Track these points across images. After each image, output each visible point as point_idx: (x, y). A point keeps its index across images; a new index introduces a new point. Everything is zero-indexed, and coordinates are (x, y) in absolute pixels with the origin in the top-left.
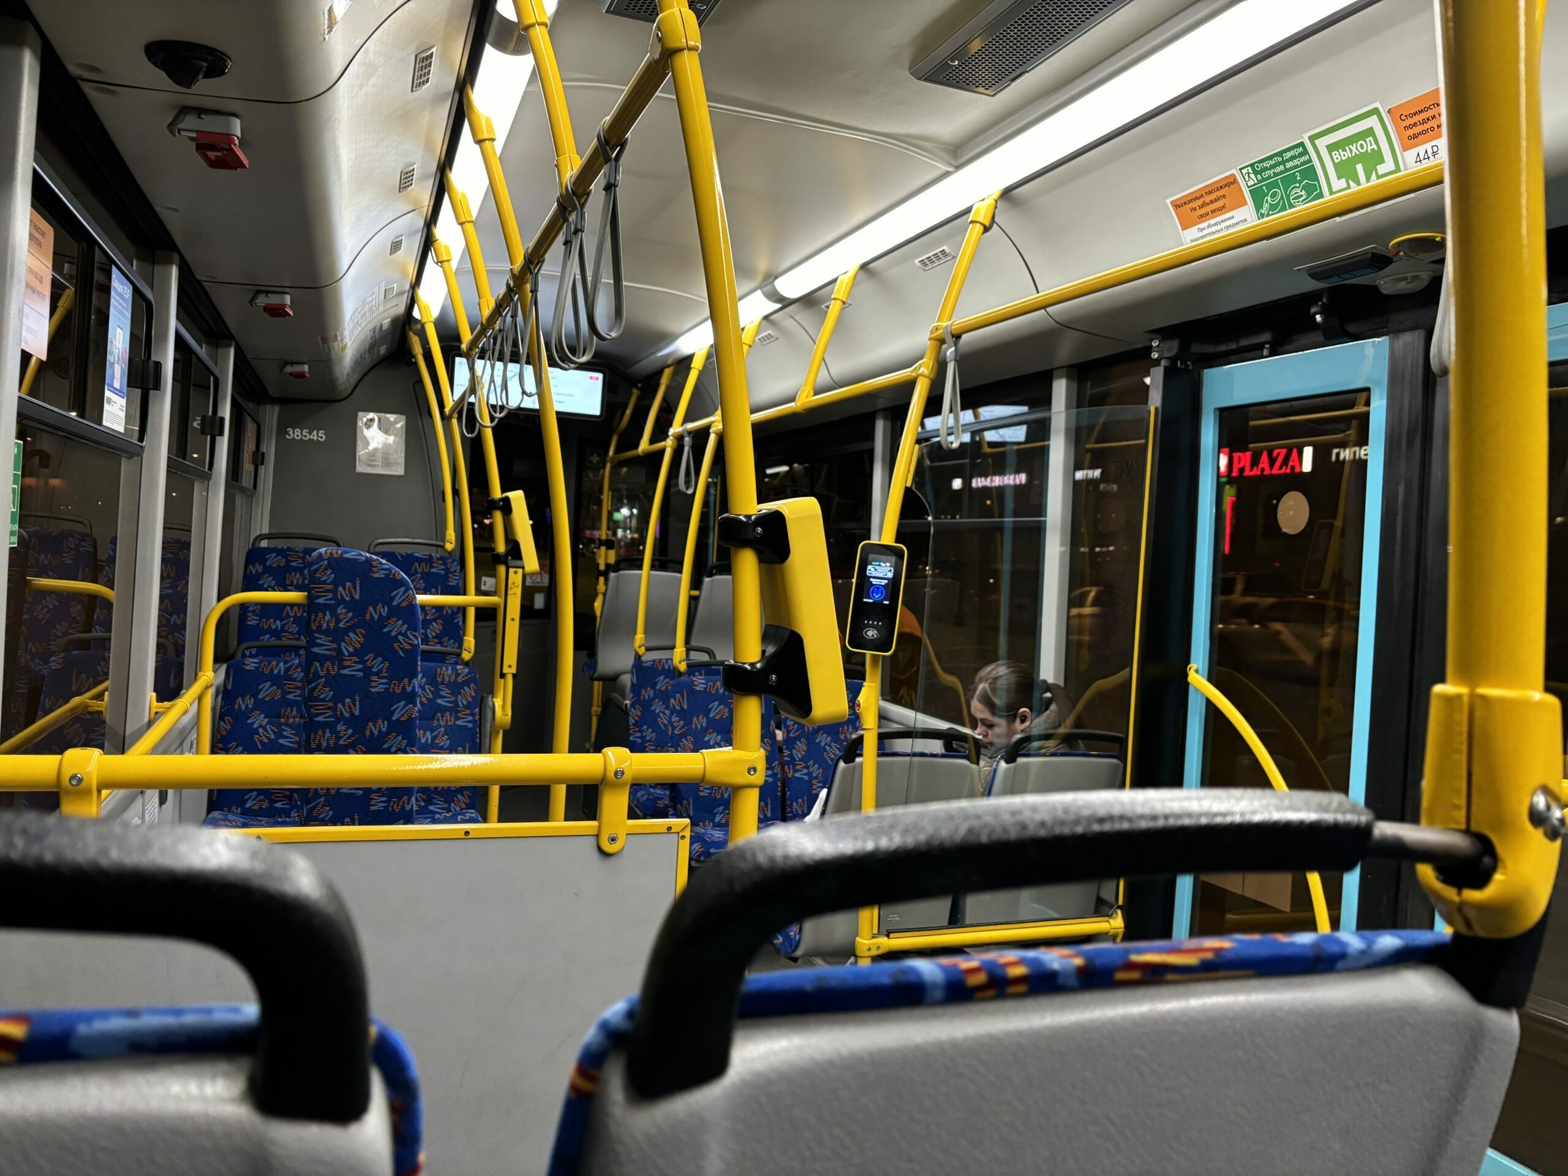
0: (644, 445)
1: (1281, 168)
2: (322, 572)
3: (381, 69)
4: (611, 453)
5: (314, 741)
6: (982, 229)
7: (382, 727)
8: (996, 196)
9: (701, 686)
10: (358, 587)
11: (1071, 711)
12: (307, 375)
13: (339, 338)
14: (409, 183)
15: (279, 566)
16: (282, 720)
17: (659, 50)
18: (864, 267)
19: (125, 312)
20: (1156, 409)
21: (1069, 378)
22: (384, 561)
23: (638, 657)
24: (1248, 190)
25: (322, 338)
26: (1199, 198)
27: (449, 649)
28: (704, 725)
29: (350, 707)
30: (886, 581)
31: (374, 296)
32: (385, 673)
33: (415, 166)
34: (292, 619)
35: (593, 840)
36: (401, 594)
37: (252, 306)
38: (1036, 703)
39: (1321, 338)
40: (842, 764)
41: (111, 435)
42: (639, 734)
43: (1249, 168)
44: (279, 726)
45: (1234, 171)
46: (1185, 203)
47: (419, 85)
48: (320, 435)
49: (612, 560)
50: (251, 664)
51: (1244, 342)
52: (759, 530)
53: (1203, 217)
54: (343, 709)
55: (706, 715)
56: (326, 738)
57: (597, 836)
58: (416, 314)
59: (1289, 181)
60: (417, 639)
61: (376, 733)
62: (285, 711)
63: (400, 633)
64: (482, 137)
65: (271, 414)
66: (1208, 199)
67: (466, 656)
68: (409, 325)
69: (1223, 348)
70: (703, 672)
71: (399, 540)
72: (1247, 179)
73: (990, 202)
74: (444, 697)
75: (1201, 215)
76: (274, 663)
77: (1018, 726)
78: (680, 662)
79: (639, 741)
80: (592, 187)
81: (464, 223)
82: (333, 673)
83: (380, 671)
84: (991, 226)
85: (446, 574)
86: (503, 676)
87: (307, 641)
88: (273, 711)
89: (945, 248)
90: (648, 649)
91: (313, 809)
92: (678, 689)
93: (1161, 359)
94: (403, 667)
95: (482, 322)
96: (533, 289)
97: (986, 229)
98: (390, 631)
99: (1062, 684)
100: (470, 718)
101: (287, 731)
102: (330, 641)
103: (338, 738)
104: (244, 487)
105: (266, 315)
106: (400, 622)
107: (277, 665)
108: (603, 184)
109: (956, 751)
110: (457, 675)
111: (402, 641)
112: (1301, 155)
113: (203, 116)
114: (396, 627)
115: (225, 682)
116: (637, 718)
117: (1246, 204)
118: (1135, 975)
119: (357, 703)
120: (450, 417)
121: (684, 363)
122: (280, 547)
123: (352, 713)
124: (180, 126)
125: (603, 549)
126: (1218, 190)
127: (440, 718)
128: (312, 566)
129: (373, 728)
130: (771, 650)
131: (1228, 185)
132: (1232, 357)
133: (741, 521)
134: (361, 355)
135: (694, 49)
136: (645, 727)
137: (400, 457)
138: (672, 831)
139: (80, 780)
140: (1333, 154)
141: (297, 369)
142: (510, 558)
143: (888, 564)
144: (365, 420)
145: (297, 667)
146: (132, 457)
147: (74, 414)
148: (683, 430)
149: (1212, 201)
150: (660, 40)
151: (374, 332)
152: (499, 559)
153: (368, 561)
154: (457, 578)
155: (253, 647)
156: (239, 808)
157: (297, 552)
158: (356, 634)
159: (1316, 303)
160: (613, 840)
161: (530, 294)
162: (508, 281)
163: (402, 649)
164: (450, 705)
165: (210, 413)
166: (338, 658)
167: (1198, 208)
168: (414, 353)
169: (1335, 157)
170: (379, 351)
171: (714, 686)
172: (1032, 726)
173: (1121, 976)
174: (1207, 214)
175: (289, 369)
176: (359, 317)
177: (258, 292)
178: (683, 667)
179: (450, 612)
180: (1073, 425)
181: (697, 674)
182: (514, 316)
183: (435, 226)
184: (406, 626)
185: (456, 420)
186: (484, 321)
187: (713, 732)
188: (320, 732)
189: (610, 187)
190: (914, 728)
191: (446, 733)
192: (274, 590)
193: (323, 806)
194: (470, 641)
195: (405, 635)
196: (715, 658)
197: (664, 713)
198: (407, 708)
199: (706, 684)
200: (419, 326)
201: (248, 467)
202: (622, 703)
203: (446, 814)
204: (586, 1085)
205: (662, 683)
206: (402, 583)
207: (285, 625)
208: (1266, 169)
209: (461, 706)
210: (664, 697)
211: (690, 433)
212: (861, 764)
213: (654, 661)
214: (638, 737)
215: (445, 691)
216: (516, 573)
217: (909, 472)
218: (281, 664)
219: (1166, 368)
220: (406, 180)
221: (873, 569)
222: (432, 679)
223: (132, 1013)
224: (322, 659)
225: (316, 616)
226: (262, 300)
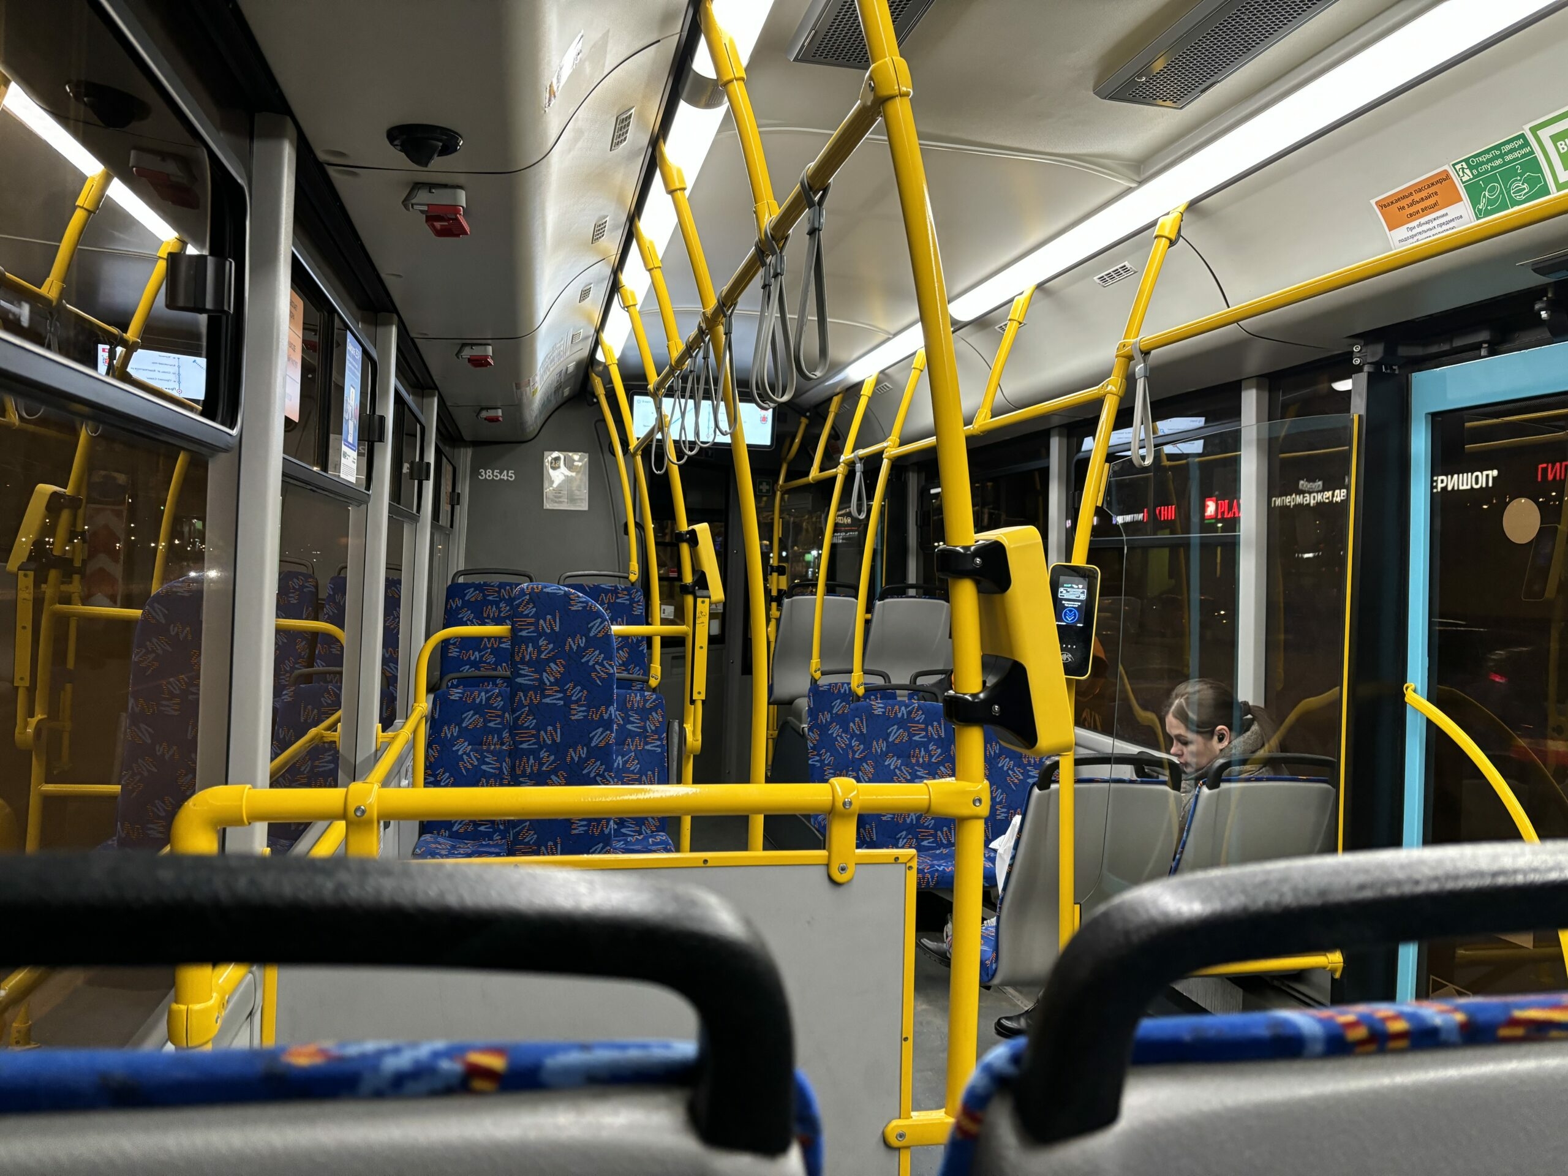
0: (814, 473)
1: (1499, 162)
2: (525, 606)
3: (586, 134)
4: (781, 482)
5: (519, 767)
6: (1168, 242)
7: (581, 753)
8: (1181, 209)
9: (880, 710)
10: (558, 620)
11: (1275, 732)
12: (501, 419)
13: (532, 384)
14: (601, 235)
15: (476, 600)
16: (485, 747)
17: (872, 97)
18: (1040, 286)
19: (357, 373)
20: (1360, 417)
21: (1259, 388)
22: (581, 595)
23: (814, 681)
24: (1462, 185)
25: (516, 384)
26: (1407, 197)
27: (635, 676)
28: (884, 749)
29: (553, 734)
30: (1079, 604)
31: (562, 342)
32: (584, 701)
33: (608, 219)
34: (489, 650)
35: (823, 870)
36: (597, 625)
37: (458, 358)
38: (1236, 722)
39: (1548, 335)
40: (1036, 791)
41: (346, 485)
42: (817, 758)
43: (1464, 163)
44: (481, 752)
45: (1446, 167)
46: (1392, 203)
47: (618, 144)
48: (510, 475)
49: (784, 586)
50: (455, 694)
51: (1458, 343)
52: (978, 560)
53: (1412, 216)
54: (545, 737)
55: (886, 739)
56: (530, 764)
57: (828, 865)
58: (600, 356)
59: (1509, 175)
60: (613, 669)
61: (576, 759)
62: (487, 739)
63: (597, 663)
64: (673, 188)
65: (465, 456)
66: (1416, 197)
67: (653, 683)
68: (592, 367)
69: (1434, 349)
70: (879, 695)
71: (586, 572)
72: (1461, 173)
73: (1176, 215)
74: (634, 723)
75: (1411, 215)
76: (476, 693)
77: (1216, 746)
78: (858, 686)
79: (818, 764)
80: (790, 231)
81: (652, 269)
82: (536, 702)
83: (580, 699)
84: (1177, 240)
85: (631, 604)
86: (693, 702)
87: (512, 672)
88: (476, 738)
89: (1126, 263)
90: (823, 673)
91: (518, 833)
92: (857, 713)
93: (1364, 365)
94: (600, 695)
95: (671, 363)
96: (727, 331)
97: (1172, 243)
98: (589, 661)
99: (1262, 706)
100: (659, 743)
101: (488, 757)
102: (532, 672)
103: (541, 764)
104: (441, 526)
105: (469, 366)
106: (597, 652)
107: (479, 695)
108: (806, 228)
109: (1149, 776)
110: (646, 701)
111: (599, 670)
112: (1521, 147)
113: (433, 191)
114: (593, 657)
115: (432, 712)
116: (815, 742)
117: (1462, 200)
118: (1519, 1032)
119: (559, 730)
120: (634, 455)
121: (853, 391)
122: (477, 582)
123: (554, 740)
124: (413, 201)
125: (775, 574)
126: (1429, 187)
127: (631, 744)
128: (515, 601)
129: (573, 755)
130: (991, 681)
131: (1440, 181)
132: (1444, 359)
133: (958, 553)
134: (548, 398)
135: (907, 94)
136: (824, 750)
137: (584, 493)
138: (899, 861)
139: (364, 812)
140: (1558, 144)
141: (491, 413)
142: (697, 588)
143: (1081, 586)
144: (550, 458)
145: (497, 696)
146: (361, 504)
147: (315, 469)
148: (855, 456)
149: (1422, 198)
150: (873, 89)
151: (560, 375)
152: (686, 590)
153: (567, 594)
154: (641, 607)
155: (455, 679)
156: (447, 832)
157: (493, 586)
158: (557, 664)
159: (1540, 299)
160: (843, 869)
161: (724, 337)
162: (700, 323)
163: (599, 678)
164: (639, 730)
165: (417, 459)
166: (540, 688)
167: (1406, 207)
168: (596, 394)
169: (1560, 148)
170: (563, 393)
171: (892, 710)
172: (1231, 746)
173: (1504, 1032)
174: (1418, 212)
175: (484, 414)
176: (549, 362)
177: (464, 345)
178: (861, 691)
179: (635, 640)
180: (1266, 435)
181: (873, 697)
182: (706, 358)
183: (622, 273)
184: (603, 655)
185: (640, 457)
186: (673, 363)
187: (893, 757)
188: (525, 759)
189: (813, 232)
190: (1112, 754)
191: (636, 757)
192: (473, 624)
193: (528, 830)
194: (656, 668)
195: (602, 665)
196: (890, 682)
197: (842, 738)
198: (604, 734)
199: (885, 708)
200: (601, 368)
201: (445, 507)
202: (799, 727)
203: (638, 837)
204: (972, 1127)
205: (838, 707)
206: (598, 615)
207: (483, 656)
208: (1483, 163)
209: (650, 731)
210: (843, 721)
211: (861, 459)
212: (1057, 791)
213: (830, 685)
214: (817, 761)
215: (635, 717)
216: (703, 602)
217: (1099, 491)
218: (483, 694)
219: (1369, 374)
220: (598, 232)
221: (1065, 592)
222: (623, 707)
223: (585, 1047)
224: (525, 689)
225: (520, 648)
226: (467, 353)
